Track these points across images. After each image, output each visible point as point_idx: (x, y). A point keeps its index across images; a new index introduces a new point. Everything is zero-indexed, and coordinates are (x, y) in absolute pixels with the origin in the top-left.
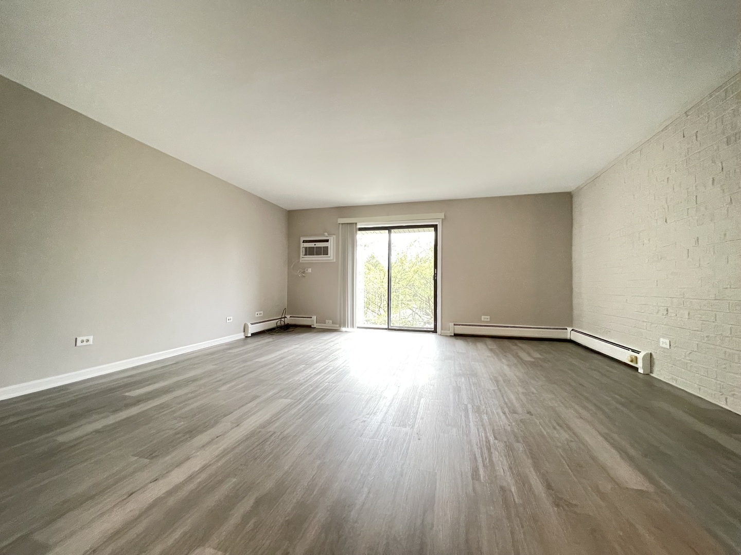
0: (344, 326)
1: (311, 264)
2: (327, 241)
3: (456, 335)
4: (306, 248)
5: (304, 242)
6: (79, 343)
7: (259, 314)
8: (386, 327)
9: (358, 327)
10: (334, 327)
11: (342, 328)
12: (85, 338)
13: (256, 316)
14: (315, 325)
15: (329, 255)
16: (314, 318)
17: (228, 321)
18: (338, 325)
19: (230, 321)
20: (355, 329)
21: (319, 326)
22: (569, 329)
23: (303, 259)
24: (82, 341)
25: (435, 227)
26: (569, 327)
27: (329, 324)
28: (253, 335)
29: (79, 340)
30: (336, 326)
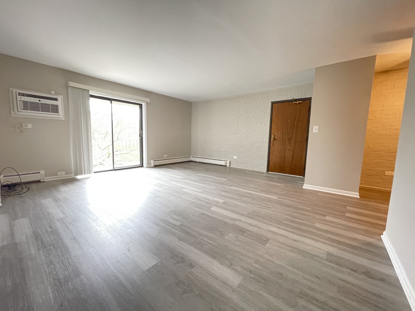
0: (81, 173)
1: (32, 120)
2: (56, 99)
3: (156, 166)
4: (25, 102)
5: (20, 94)
8: (112, 168)
9: (95, 172)
10: (67, 177)
15: (60, 114)
16: (43, 172)
18: (72, 175)
20: (92, 175)
21: (48, 179)
22: (191, 157)
23: (22, 113)
25: (141, 106)
26: (191, 156)
27: (62, 175)
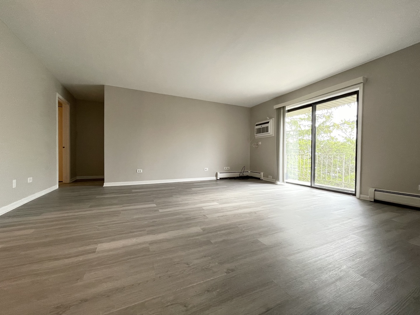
0: (278, 180)
1: (261, 139)
2: (268, 123)
3: (376, 202)
4: (257, 129)
5: (257, 125)
6: (138, 172)
7: (226, 168)
9: (287, 182)
10: (273, 181)
11: (278, 182)
12: (139, 170)
13: (225, 169)
14: (262, 178)
15: (269, 132)
16: (262, 174)
17: (205, 170)
18: (275, 180)
19: (206, 170)
21: (265, 179)
23: (257, 136)
24: (139, 171)
27: (270, 178)
28: (221, 179)
29: (138, 170)
30: (273, 180)
